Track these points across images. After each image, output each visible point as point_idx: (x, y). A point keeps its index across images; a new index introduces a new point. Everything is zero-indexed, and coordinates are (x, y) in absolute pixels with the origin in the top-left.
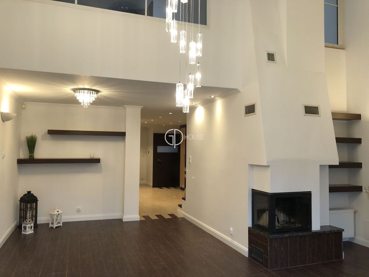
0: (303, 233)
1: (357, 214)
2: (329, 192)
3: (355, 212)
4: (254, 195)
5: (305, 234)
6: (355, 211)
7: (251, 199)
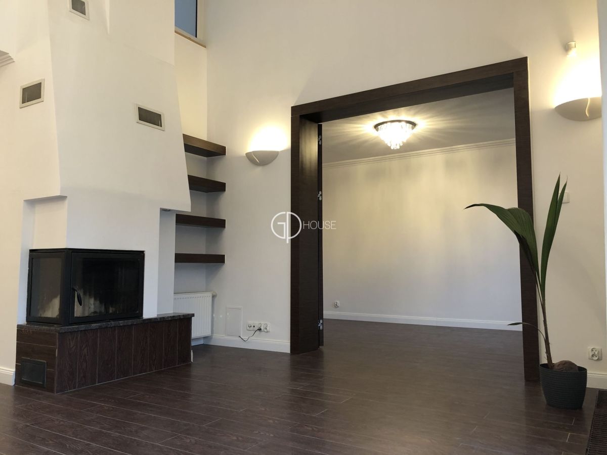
0: (126, 321)
1: (216, 299)
2: (176, 261)
3: (214, 297)
4: (34, 260)
5: (129, 322)
6: (214, 294)
7: (28, 269)
